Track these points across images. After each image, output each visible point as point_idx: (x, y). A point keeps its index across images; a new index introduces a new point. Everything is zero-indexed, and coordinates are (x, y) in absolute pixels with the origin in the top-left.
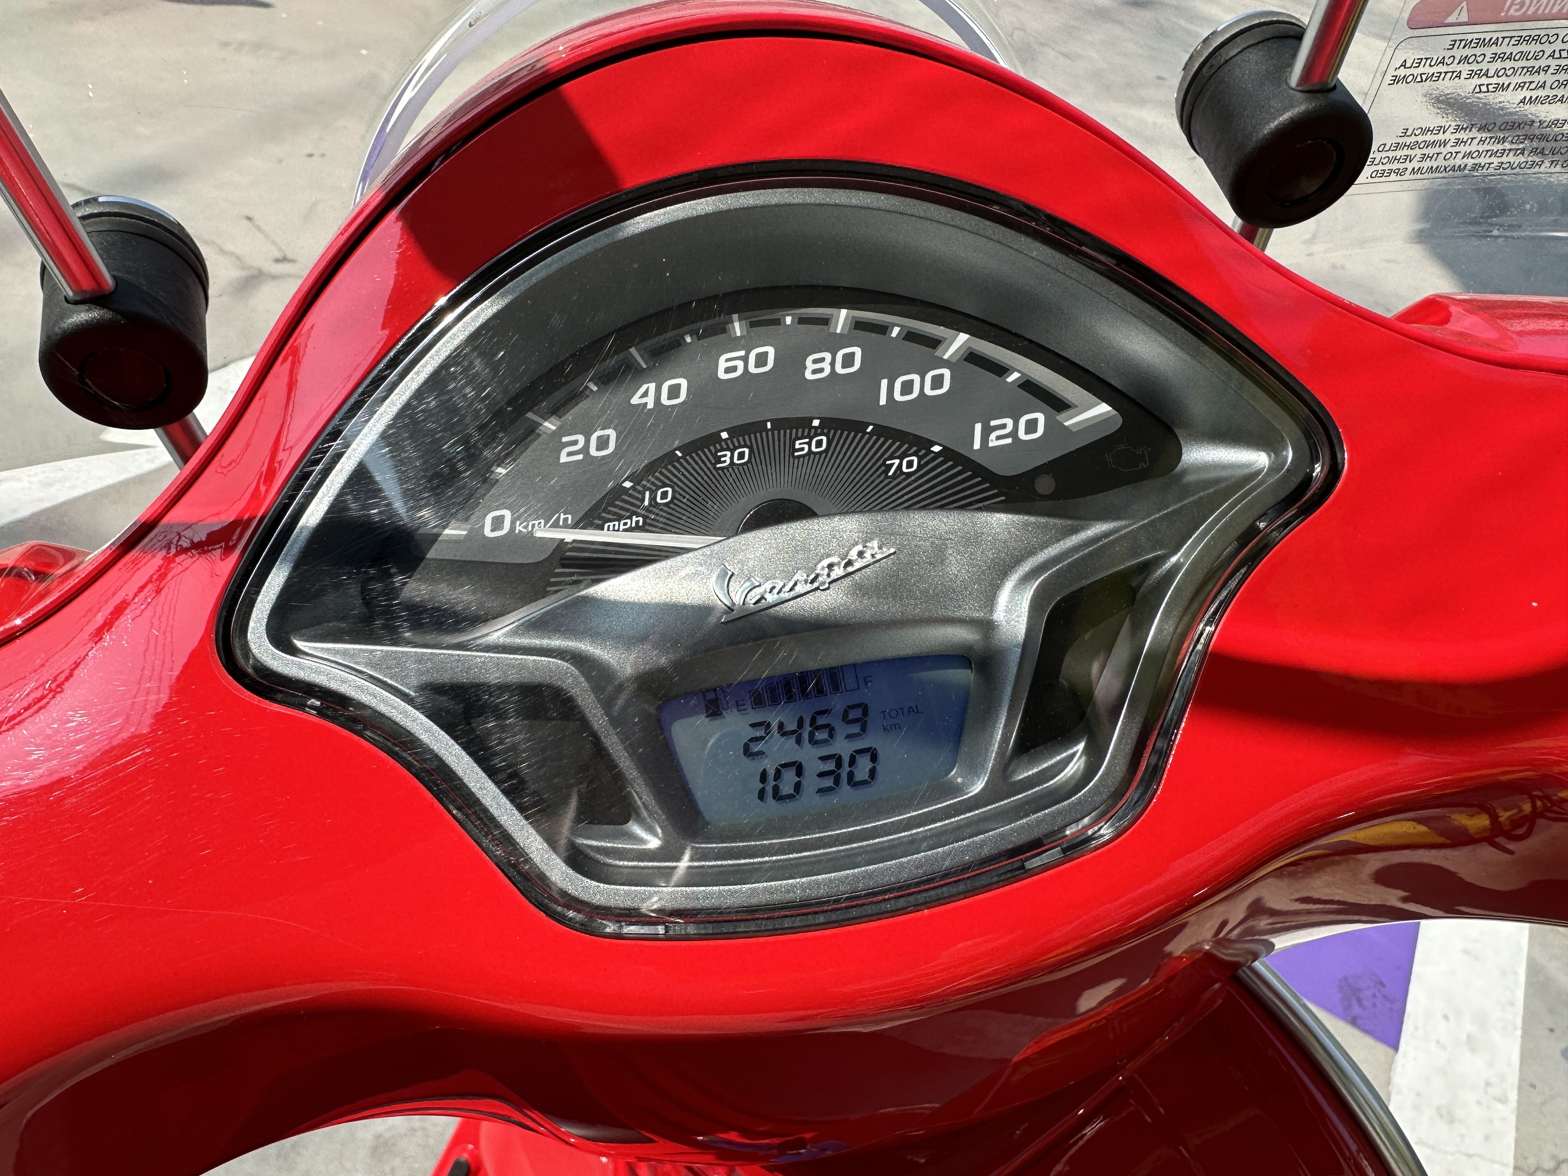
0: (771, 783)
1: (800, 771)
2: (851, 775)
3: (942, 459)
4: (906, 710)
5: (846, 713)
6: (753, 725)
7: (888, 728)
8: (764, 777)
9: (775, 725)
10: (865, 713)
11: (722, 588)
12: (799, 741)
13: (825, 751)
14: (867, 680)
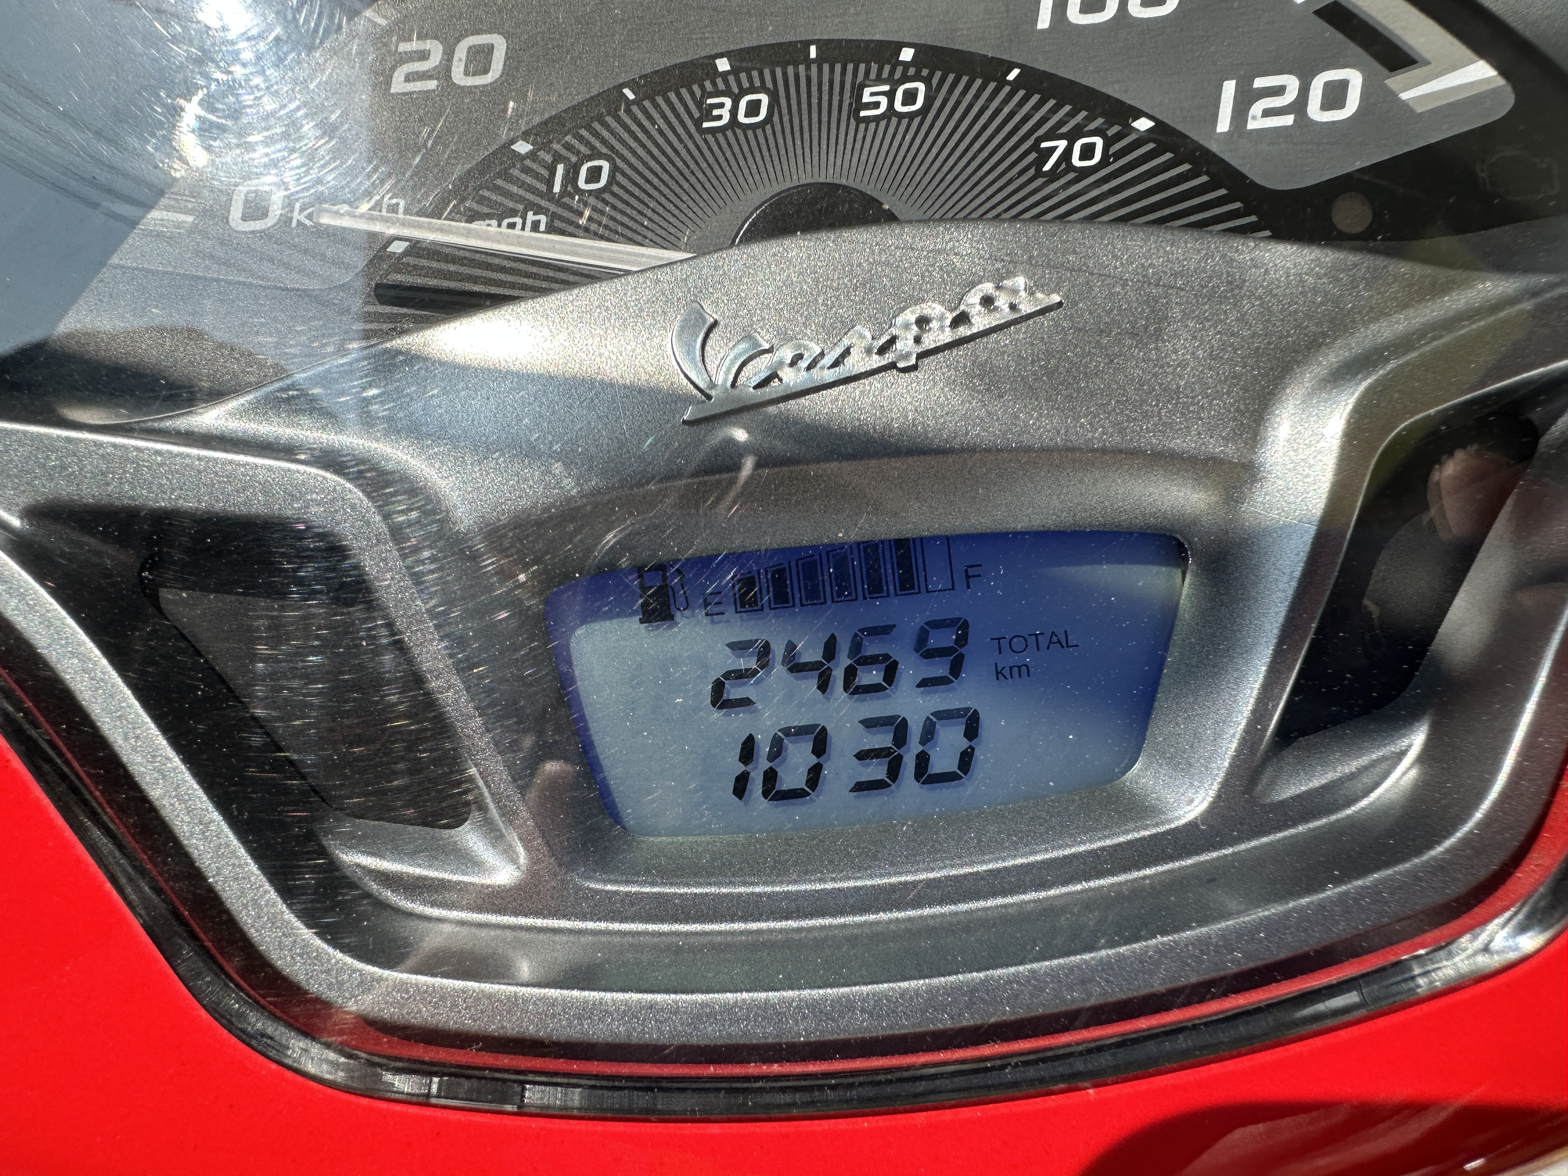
0: (763, 764)
1: (821, 745)
2: (923, 760)
3: (1151, 146)
4: (1044, 641)
5: (922, 638)
6: (732, 646)
7: (1006, 672)
8: (748, 750)
9: (778, 650)
10: (962, 640)
11: (689, 352)
12: (823, 686)
13: (874, 707)
14: (971, 572)
